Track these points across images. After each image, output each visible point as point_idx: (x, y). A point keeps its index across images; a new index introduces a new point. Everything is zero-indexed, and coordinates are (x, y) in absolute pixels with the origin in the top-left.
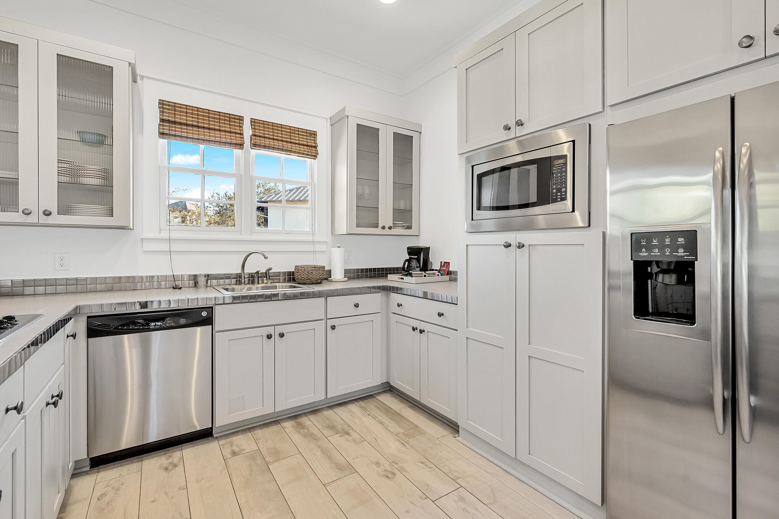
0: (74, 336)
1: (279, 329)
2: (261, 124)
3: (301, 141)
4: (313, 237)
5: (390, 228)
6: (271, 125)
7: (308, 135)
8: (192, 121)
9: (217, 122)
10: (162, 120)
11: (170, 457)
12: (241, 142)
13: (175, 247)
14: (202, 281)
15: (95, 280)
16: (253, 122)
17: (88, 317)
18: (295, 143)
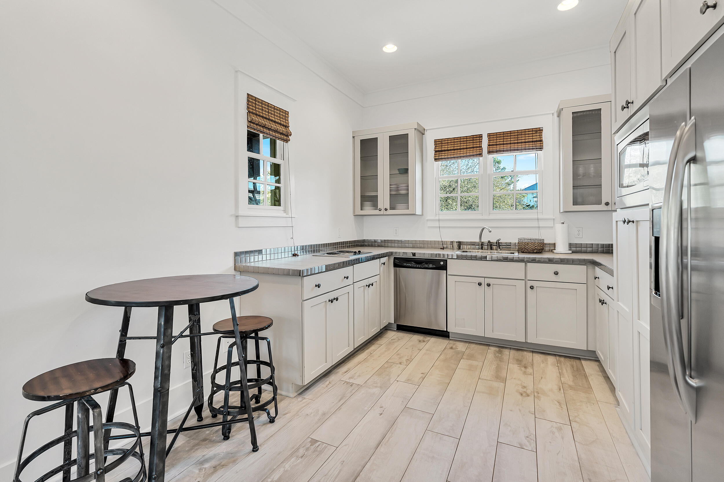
0: (384, 264)
1: (488, 281)
2: (495, 135)
4: (538, 215)
6: (502, 134)
7: (534, 132)
8: (451, 147)
9: (465, 143)
10: (436, 152)
11: (425, 338)
12: (479, 152)
13: (442, 224)
14: (456, 245)
15: (408, 242)
16: (489, 135)
17: (395, 258)
18: (522, 143)
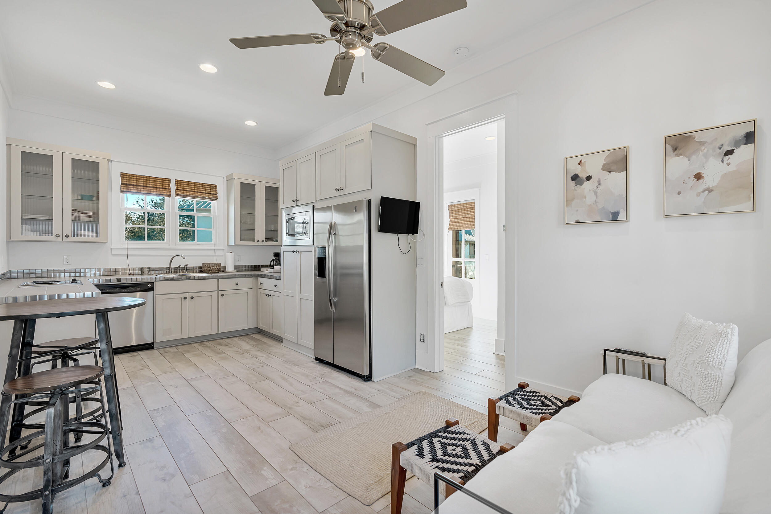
1: (191, 295)
2: (182, 182)
3: (207, 191)
4: (214, 246)
5: (263, 241)
6: (187, 183)
7: (211, 187)
8: (140, 183)
9: (154, 183)
10: (123, 184)
12: (169, 193)
13: (130, 252)
14: (146, 271)
16: (177, 181)
18: (203, 193)
